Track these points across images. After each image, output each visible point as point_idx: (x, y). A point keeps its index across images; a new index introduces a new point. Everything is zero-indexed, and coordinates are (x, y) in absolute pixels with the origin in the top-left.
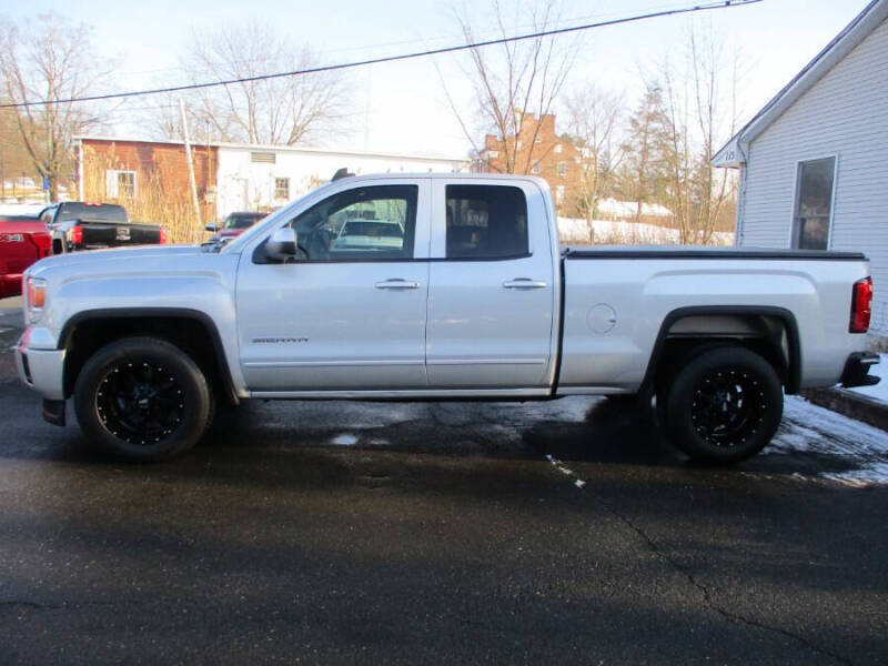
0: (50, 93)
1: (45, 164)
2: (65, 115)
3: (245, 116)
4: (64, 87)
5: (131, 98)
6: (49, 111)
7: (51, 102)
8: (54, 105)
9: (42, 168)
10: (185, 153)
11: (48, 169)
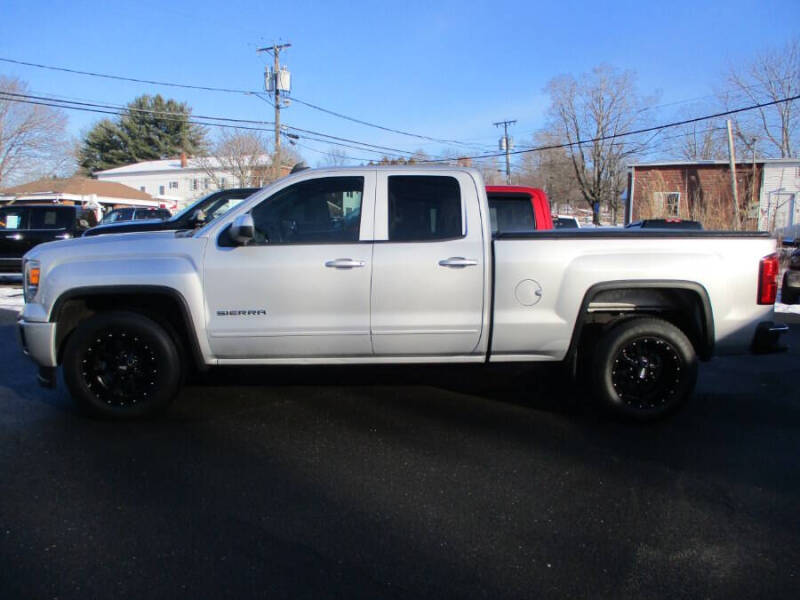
0: (598, 132)
1: (591, 191)
2: (608, 148)
3: (778, 134)
4: (609, 126)
5: (665, 130)
6: (597, 146)
7: (599, 139)
8: (600, 142)
9: (588, 194)
10: (731, 173)
11: (593, 195)
